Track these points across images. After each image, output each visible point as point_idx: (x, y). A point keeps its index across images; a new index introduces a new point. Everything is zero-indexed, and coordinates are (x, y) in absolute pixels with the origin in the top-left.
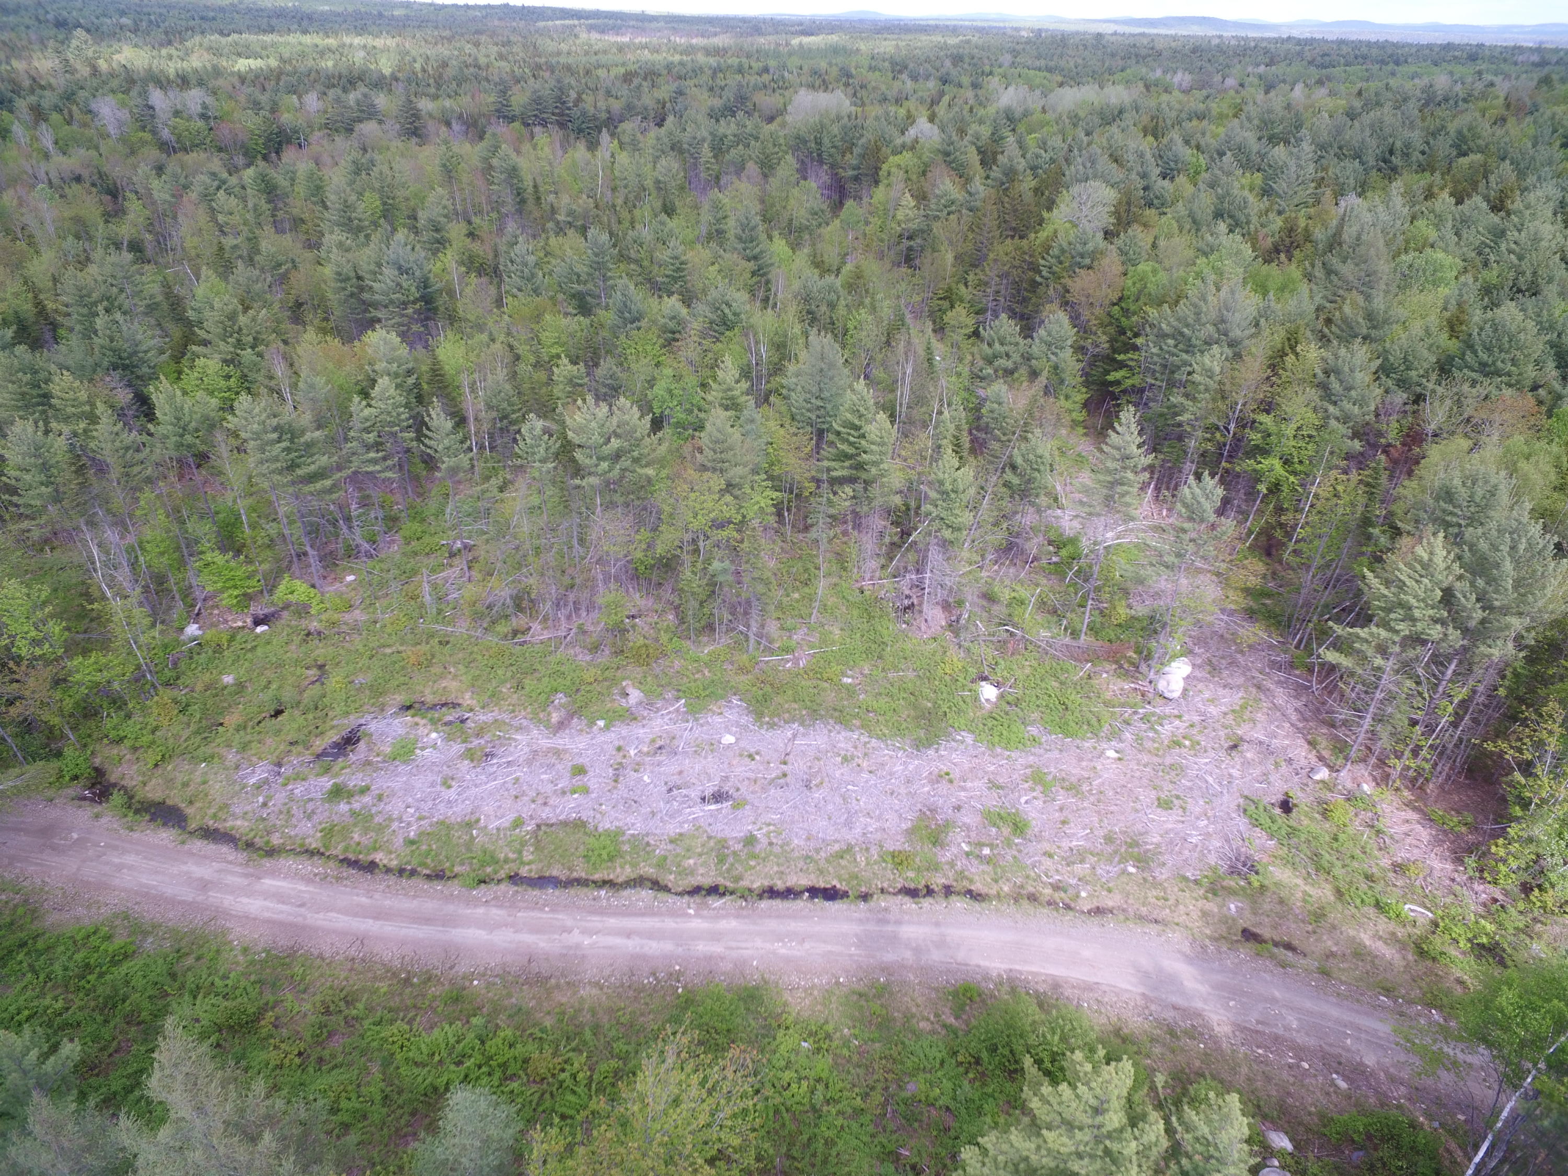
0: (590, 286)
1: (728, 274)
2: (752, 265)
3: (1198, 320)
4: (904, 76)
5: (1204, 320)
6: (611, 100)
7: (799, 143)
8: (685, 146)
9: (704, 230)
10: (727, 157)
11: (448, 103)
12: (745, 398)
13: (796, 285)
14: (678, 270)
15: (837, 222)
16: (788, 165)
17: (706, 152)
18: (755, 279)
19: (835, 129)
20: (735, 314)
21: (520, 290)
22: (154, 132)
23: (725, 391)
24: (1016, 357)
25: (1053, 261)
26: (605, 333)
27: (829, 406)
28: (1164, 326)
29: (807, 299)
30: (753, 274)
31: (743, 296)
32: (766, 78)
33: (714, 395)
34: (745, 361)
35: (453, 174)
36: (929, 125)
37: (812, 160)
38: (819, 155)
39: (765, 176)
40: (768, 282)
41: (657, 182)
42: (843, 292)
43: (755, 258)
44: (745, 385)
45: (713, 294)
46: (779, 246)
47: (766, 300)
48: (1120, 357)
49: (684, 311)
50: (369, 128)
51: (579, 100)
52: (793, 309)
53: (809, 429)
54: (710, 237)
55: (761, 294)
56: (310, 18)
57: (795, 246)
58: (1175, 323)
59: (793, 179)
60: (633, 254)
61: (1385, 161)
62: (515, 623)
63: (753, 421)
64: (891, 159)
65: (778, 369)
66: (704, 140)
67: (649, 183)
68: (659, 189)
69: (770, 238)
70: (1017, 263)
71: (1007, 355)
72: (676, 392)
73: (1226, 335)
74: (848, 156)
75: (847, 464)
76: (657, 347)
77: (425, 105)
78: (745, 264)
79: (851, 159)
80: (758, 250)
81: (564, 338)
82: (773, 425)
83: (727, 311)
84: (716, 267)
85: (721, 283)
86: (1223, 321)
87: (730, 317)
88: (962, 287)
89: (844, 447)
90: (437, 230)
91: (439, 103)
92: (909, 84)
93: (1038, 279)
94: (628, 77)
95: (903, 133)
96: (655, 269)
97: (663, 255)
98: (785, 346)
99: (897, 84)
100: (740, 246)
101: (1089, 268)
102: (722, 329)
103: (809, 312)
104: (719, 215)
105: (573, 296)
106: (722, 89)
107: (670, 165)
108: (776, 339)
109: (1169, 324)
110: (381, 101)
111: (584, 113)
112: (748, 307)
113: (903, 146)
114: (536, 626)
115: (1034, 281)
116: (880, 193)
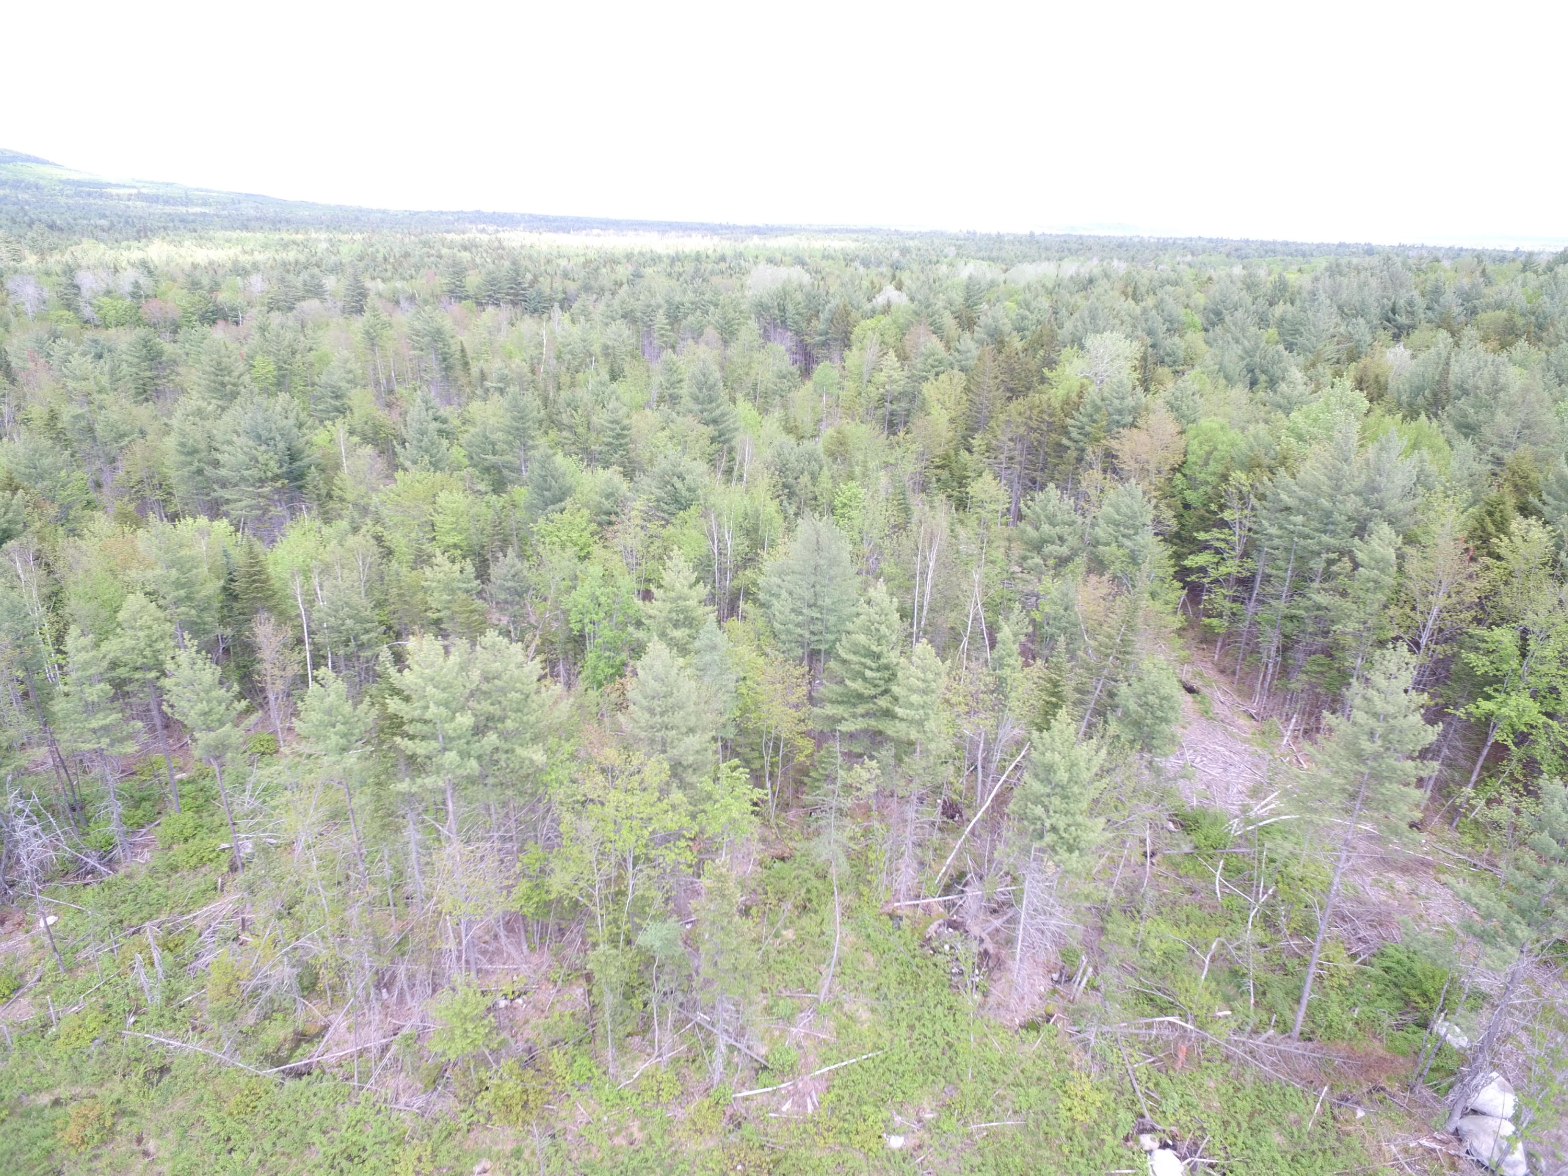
0: (508, 458)
1: (682, 442)
2: (711, 430)
3: (1338, 488)
4: (857, 263)
5: (1347, 488)
6: (567, 282)
7: (761, 309)
8: (639, 314)
9: (655, 395)
10: (684, 323)
11: (399, 284)
12: (701, 610)
13: (768, 454)
14: (619, 436)
15: (809, 384)
16: (750, 330)
17: (661, 319)
18: (715, 446)
19: (799, 297)
20: (689, 489)
21: (415, 462)
22: (77, 310)
23: (674, 600)
24: (1072, 541)
25: (1085, 420)
26: (520, 514)
27: (832, 619)
28: (1284, 496)
29: (783, 470)
30: (713, 440)
31: (702, 467)
32: (723, 266)
33: (656, 608)
34: (704, 550)
35: (376, 341)
36: (897, 293)
37: (775, 326)
38: (783, 322)
39: (726, 343)
40: (731, 450)
41: (606, 347)
42: (825, 460)
43: (715, 422)
44: (702, 590)
45: (662, 464)
46: (744, 410)
47: (729, 471)
48: (1202, 536)
49: (624, 486)
50: (311, 305)
51: (535, 280)
52: (764, 482)
53: (799, 652)
54: (661, 399)
55: (724, 465)
56: (288, 221)
57: (764, 411)
58: (1302, 493)
59: (756, 344)
60: (565, 419)
61: (1389, 321)
62: (299, 1021)
63: (714, 648)
64: (863, 323)
65: (749, 561)
66: (659, 306)
67: (596, 348)
68: (607, 355)
69: (734, 402)
70: (1034, 424)
71: (1061, 538)
72: (603, 599)
73: (1380, 508)
74: (814, 322)
75: (860, 710)
76: (586, 534)
77: (375, 286)
78: (703, 428)
79: (819, 325)
80: (718, 412)
81: (464, 523)
82: (746, 651)
83: (679, 485)
84: (667, 432)
85: (672, 451)
86: (1374, 490)
87: (684, 492)
88: (965, 455)
89: (857, 685)
90: (337, 397)
91: (391, 285)
92: (862, 270)
93: (1065, 441)
94: (587, 263)
95: (870, 300)
96: (593, 436)
97: (600, 419)
98: (756, 530)
99: (850, 270)
100: (697, 408)
101: (1133, 425)
102: (672, 508)
103: (785, 486)
104: (674, 379)
105: (487, 470)
106: (680, 275)
107: (621, 332)
108: (746, 524)
109: (1291, 493)
110: (330, 283)
111: (540, 294)
112: (707, 480)
113: (874, 312)
114: (340, 1022)
115: (1059, 445)
116: (853, 357)
